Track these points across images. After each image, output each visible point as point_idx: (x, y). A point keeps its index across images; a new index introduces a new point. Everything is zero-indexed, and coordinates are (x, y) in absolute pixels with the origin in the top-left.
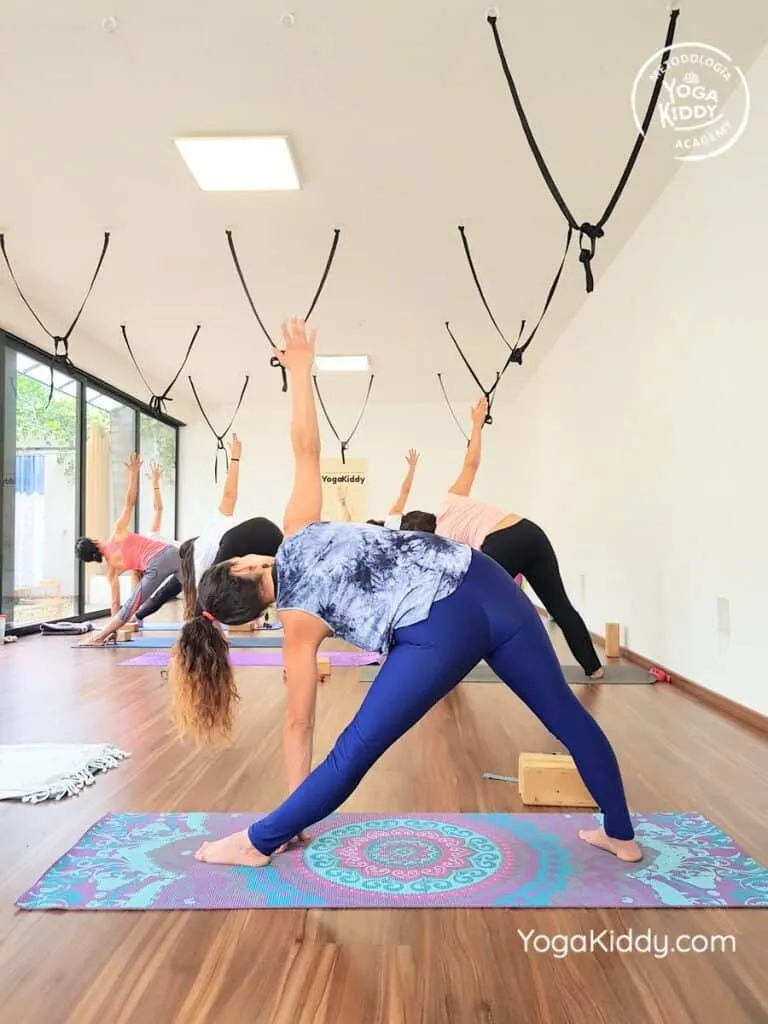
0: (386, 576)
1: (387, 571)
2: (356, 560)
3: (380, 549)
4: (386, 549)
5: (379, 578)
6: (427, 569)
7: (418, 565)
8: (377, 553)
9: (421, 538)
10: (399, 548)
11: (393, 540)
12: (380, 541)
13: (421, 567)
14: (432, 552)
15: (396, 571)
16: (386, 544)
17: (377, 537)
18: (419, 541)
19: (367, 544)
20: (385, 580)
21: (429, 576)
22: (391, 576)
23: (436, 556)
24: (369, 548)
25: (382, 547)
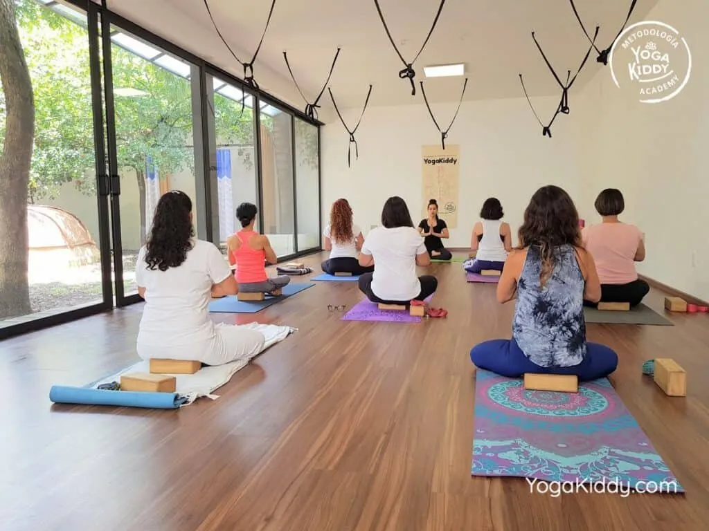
0: (543, 323)
1: (546, 322)
2: (551, 300)
3: (561, 315)
4: (561, 318)
5: (542, 318)
6: (552, 344)
7: (555, 338)
8: (558, 313)
9: (573, 336)
10: (564, 325)
11: (568, 320)
12: (567, 314)
13: (553, 340)
14: (566, 344)
15: (547, 328)
16: (564, 317)
17: (569, 311)
18: (571, 335)
19: (563, 306)
20: (541, 323)
21: (548, 346)
22: (543, 325)
23: (563, 347)
24: (561, 308)
25: (563, 316)
